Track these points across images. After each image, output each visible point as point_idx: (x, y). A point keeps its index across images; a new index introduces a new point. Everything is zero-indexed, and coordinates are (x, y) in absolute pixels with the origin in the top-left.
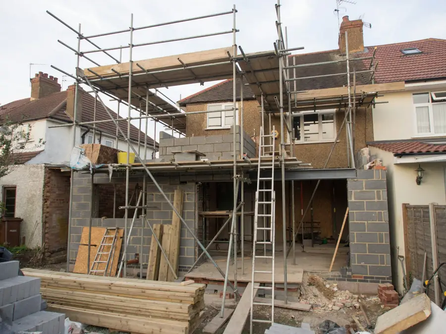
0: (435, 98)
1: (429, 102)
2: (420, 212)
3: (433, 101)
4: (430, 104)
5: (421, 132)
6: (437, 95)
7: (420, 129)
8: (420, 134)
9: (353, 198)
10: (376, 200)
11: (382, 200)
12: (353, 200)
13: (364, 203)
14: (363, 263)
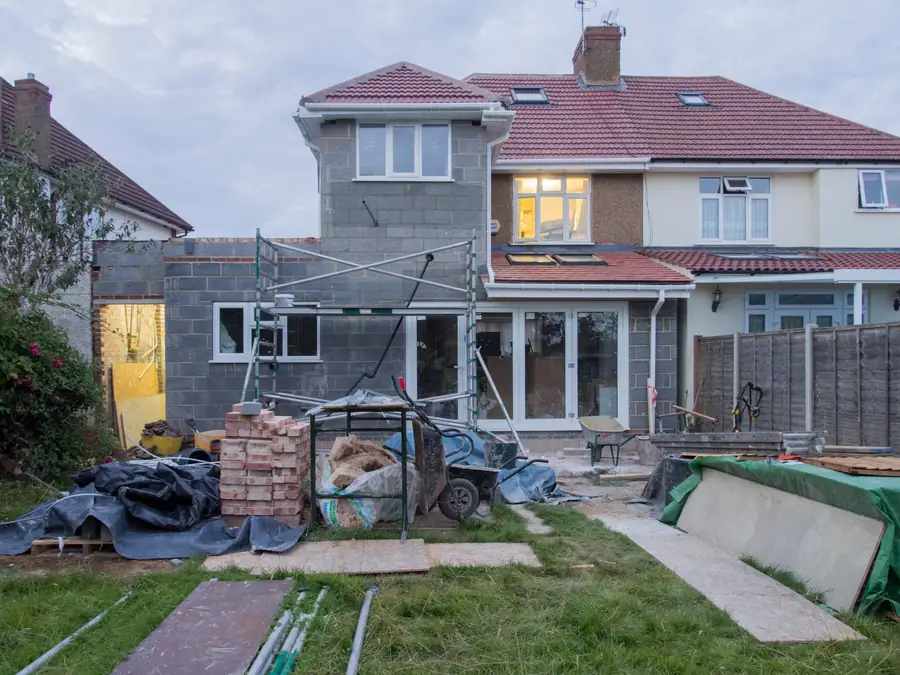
0: (729, 188)
1: (719, 192)
2: (720, 344)
3: (726, 191)
4: (721, 196)
5: (708, 237)
6: (732, 184)
7: (705, 232)
8: (705, 239)
9: (635, 328)
10: (664, 331)
11: (670, 331)
12: (635, 331)
13: (648, 335)
14: (643, 414)
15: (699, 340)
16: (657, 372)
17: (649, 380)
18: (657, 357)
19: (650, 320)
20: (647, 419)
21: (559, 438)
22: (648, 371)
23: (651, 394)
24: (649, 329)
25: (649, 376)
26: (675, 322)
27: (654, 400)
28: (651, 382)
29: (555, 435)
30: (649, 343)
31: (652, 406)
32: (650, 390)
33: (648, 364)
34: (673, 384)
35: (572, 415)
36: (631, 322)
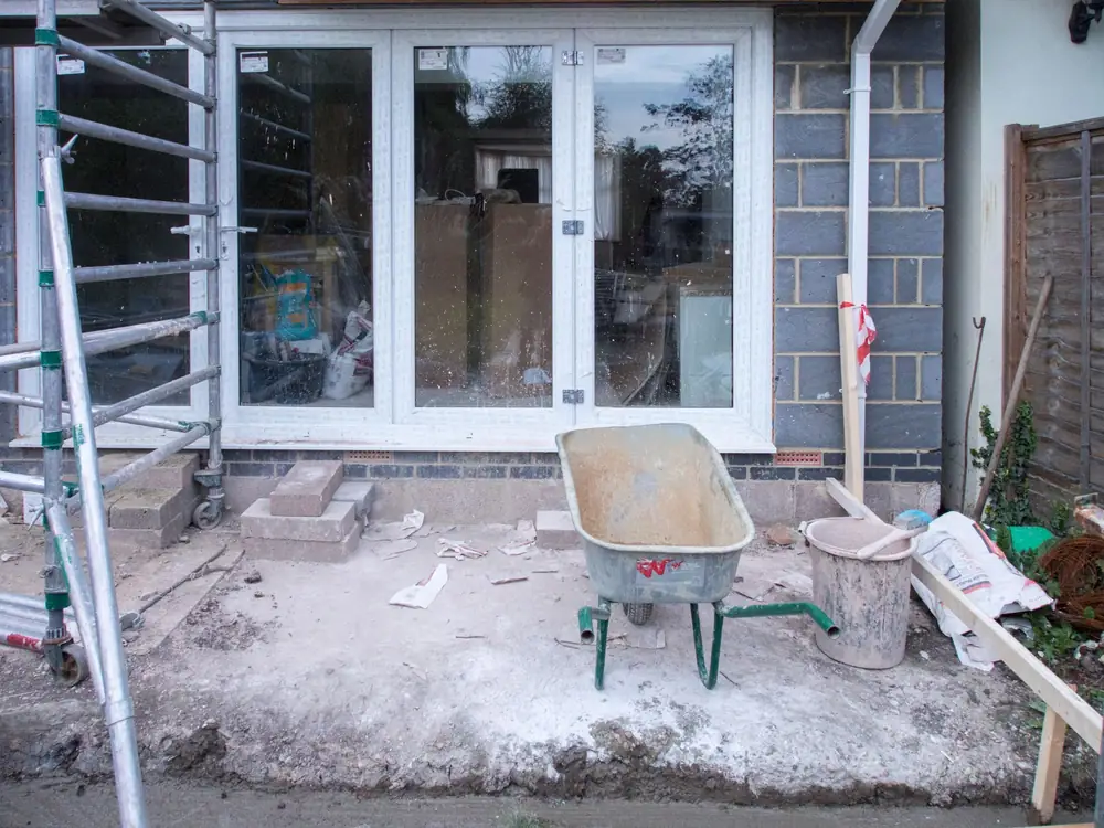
9: (796, 97)
10: (897, 110)
11: (920, 110)
12: (796, 108)
13: (844, 121)
14: (823, 397)
15: (1025, 141)
16: (872, 250)
17: (844, 280)
18: (873, 202)
19: (847, 72)
20: (837, 415)
21: (528, 474)
22: (842, 245)
23: (854, 330)
24: (847, 103)
25: (844, 266)
26: (938, 78)
27: (862, 352)
28: (854, 286)
29: (515, 463)
30: (844, 152)
31: (855, 373)
32: (849, 319)
33: (841, 226)
34: (927, 295)
35: (573, 397)
36: (782, 75)
